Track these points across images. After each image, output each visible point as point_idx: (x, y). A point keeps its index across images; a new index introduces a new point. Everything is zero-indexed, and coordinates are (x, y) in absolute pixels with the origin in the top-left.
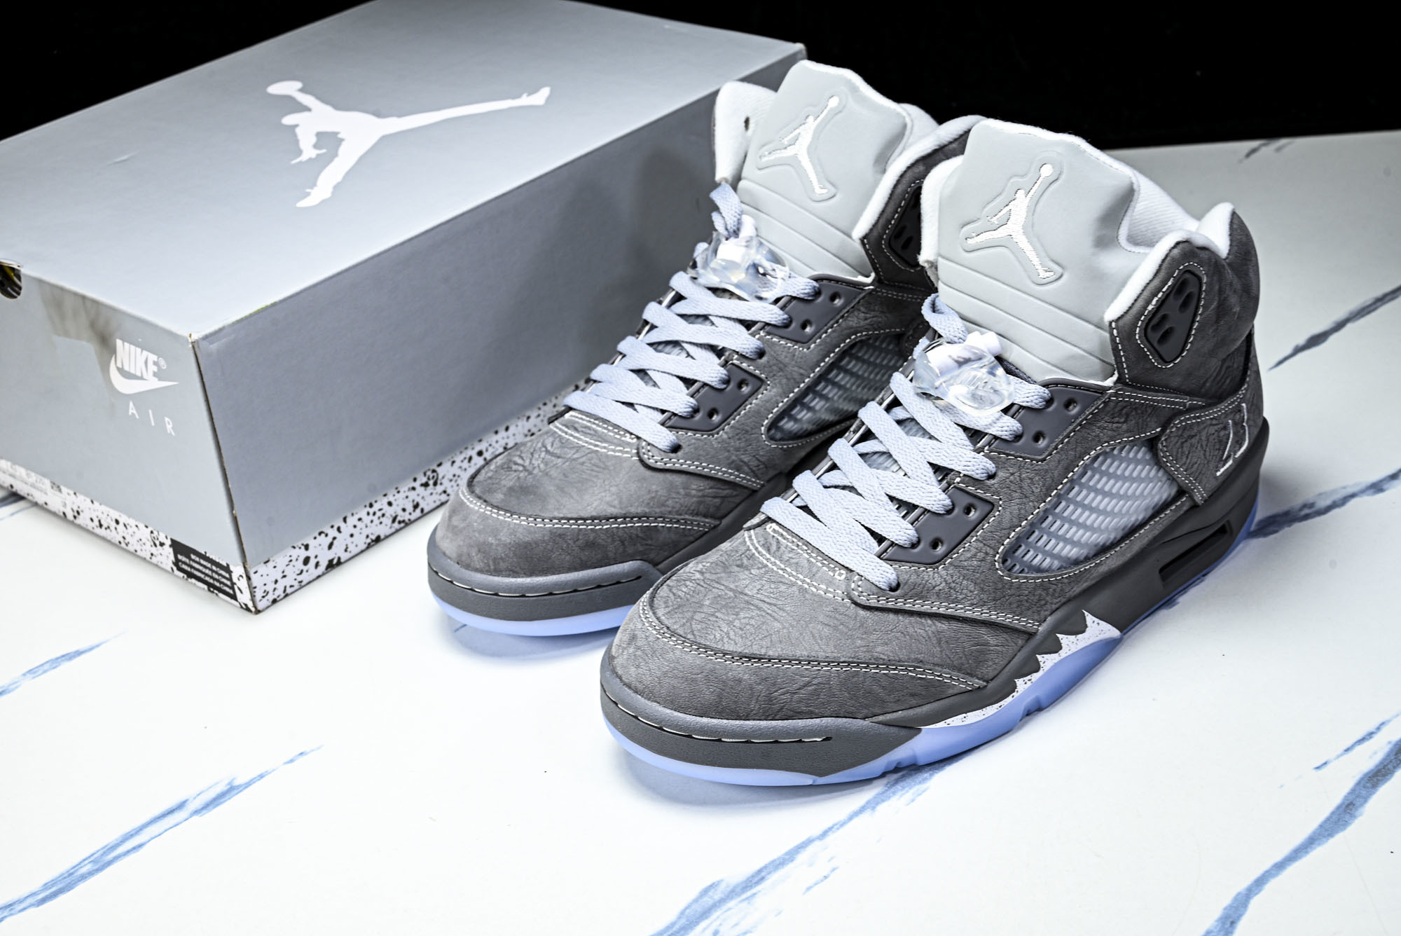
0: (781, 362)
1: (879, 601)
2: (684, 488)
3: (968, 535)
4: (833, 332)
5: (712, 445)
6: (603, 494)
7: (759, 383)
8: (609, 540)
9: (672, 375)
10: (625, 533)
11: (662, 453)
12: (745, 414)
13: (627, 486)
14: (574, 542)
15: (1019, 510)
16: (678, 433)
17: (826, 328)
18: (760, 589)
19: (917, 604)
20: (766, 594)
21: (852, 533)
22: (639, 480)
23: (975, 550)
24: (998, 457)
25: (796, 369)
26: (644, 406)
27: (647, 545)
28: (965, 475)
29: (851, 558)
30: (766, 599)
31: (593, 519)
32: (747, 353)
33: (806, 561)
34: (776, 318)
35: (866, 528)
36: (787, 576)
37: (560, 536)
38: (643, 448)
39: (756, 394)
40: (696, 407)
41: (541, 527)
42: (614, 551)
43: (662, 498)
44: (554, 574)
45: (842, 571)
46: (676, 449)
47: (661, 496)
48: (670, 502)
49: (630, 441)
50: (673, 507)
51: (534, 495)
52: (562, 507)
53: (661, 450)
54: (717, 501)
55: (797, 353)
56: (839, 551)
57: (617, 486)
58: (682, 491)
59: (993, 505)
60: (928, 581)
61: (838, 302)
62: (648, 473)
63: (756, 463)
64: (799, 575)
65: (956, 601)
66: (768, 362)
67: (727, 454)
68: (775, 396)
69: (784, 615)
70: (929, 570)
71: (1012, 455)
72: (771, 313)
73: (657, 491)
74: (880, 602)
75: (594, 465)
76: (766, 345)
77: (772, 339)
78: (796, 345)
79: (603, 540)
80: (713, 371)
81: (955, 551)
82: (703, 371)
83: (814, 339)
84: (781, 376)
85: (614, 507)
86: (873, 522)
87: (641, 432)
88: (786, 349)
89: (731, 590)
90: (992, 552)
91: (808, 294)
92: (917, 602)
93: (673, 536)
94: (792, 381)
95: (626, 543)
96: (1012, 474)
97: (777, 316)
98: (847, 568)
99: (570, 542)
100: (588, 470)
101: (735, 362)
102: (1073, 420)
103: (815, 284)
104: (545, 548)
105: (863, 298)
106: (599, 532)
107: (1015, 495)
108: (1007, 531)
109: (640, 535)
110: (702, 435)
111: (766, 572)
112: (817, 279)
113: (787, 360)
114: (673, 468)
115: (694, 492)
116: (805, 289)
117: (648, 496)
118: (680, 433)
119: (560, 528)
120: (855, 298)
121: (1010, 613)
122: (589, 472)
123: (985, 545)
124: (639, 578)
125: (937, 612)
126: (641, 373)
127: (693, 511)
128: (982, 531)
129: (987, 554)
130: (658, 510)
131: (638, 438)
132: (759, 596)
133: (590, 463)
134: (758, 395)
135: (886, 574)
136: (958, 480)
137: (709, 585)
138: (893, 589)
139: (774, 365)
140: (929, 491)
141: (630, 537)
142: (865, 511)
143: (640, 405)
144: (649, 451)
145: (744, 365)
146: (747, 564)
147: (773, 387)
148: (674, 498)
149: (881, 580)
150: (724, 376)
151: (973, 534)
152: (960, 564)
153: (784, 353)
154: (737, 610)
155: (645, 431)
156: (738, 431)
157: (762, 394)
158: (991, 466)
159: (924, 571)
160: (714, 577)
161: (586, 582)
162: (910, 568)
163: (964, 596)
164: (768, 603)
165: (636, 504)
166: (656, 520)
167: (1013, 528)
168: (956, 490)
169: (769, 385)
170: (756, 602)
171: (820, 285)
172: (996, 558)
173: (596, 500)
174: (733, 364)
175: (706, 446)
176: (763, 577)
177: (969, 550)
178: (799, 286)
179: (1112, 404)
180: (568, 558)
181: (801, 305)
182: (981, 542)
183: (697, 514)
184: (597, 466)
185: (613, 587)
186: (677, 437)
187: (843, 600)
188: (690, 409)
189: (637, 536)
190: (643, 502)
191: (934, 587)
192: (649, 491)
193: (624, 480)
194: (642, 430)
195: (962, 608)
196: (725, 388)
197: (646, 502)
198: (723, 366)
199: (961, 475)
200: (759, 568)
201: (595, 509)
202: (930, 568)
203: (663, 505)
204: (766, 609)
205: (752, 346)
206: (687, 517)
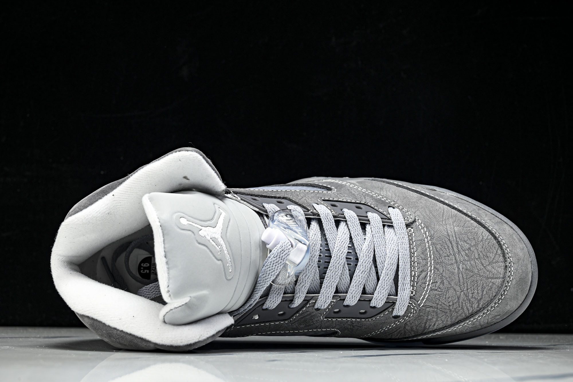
30: (451, 247)
36: (432, 252)
137: (464, 284)
154: (467, 252)
164: (451, 244)
170: (456, 250)
176: (441, 262)
200: (438, 270)
204: (455, 241)
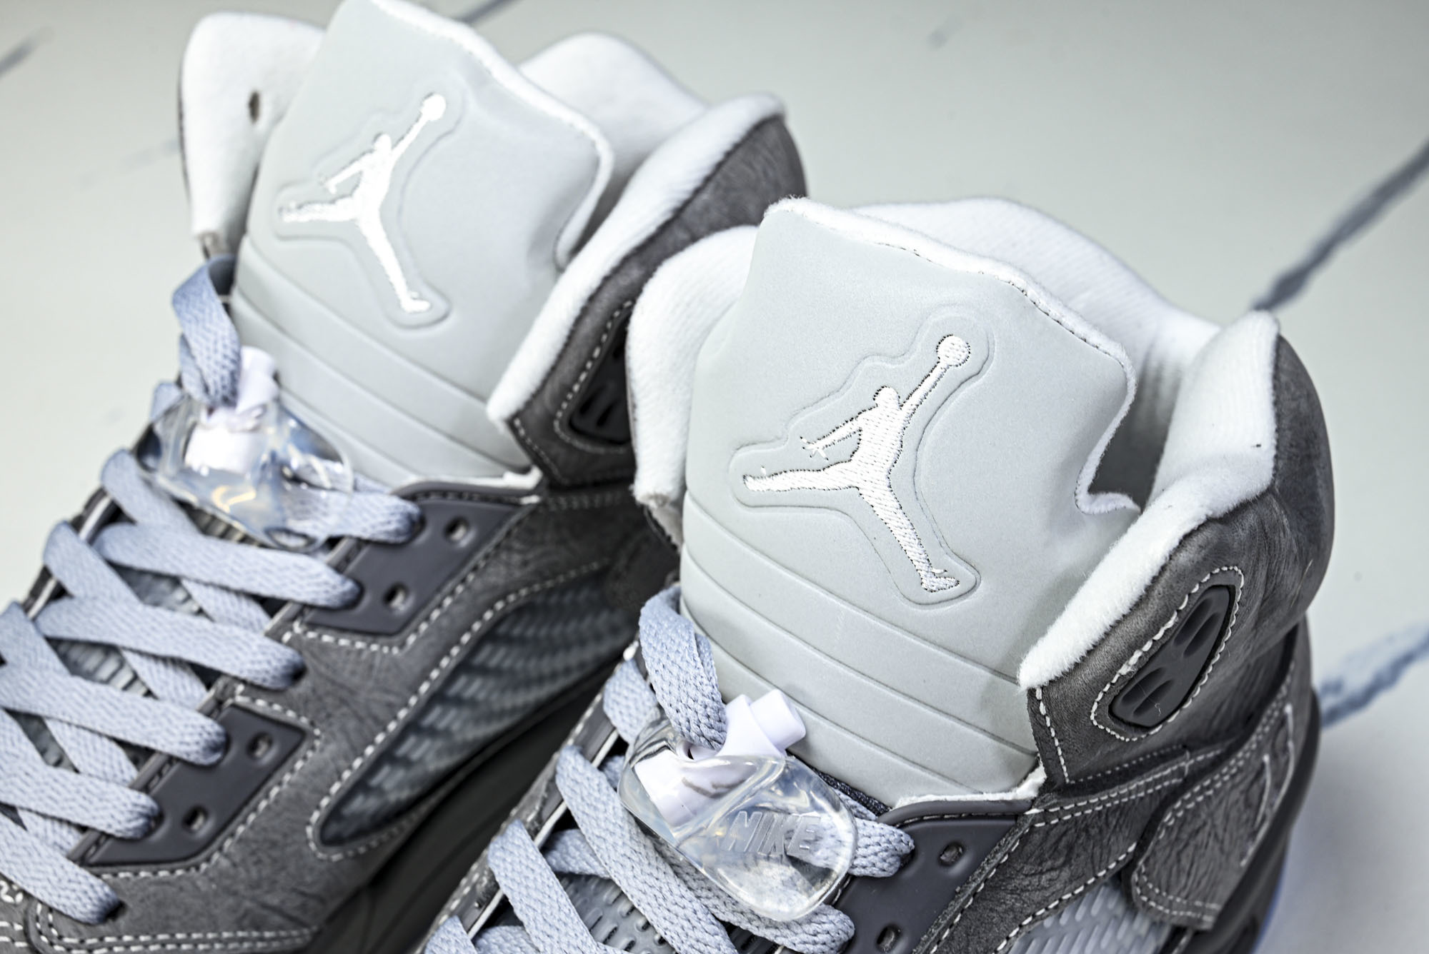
0: (342, 686)
4: (455, 603)
5: (197, 888)
7: (295, 737)
9: (100, 735)
11: (81, 928)
12: (268, 808)
16: (115, 875)
17: (438, 598)
25: (376, 695)
26: (38, 813)
32: (264, 680)
34: (327, 592)
38: (37, 919)
39: (290, 761)
40: (156, 813)
46: (112, 912)
49: (8, 899)
53: (78, 921)
55: (377, 661)
61: (464, 536)
63: (298, 901)
66: (314, 691)
67: (231, 901)
68: (333, 759)
72: (315, 580)
76: (306, 654)
77: (320, 636)
78: (374, 642)
80: (190, 730)
82: (168, 730)
83: (413, 624)
84: (344, 715)
87: (31, 883)
88: (352, 657)
91: (397, 532)
94: (370, 722)
97: (329, 589)
101: (240, 700)
102: (958, 889)
103: (411, 508)
105: (519, 523)
110: (172, 872)
112: (411, 495)
113: (356, 680)
116: (389, 523)
118: (122, 875)
120: (500, 525)
126: (32, 724)
131: (27, 895)
134: (295, 762)
139: (328, 694)
143: (30, 810)
144: (51, 926)
145: (261, 703)
147: (327, 742)
150: (214, 738)
153: (349, 667)
155: (39, 880)
156: (254, 846)
157: (305, 758)
169: (318, 737)
171: (422, 507)
174: (234, 706)
175: (182, 895)
178: (374, 516)
179: (1037, 838)
181: (382, 557)
186: (114, 888)
188: (141, 822)
194: (33, 879)
196: (219, 761)
198: (209, 715)
205: (275, 663)
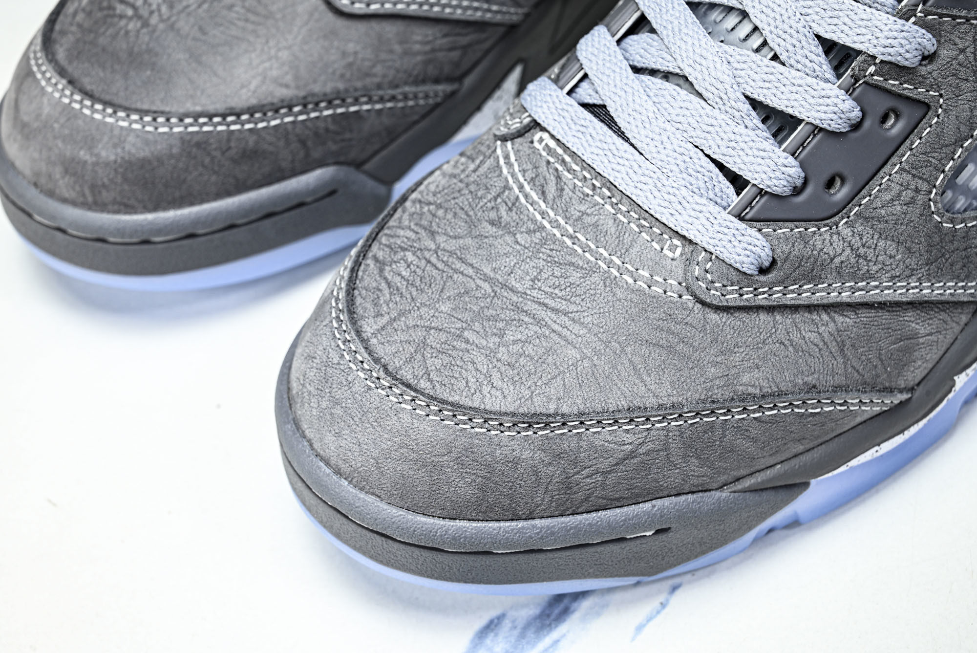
1: (741, 295)
2: (401, 43)
3: (885, 163)
6: (267, 65)
8: (282, 143)
10: (307, 127)
13: (306, 47)
14: (223, 153)
15: (971, 111)
18: (536, 278)
19: (806, 291)
20: (547, 289)
21: (691, 171)
22: (325, 37)
23: (898, 187)
24: (939, 23)
27: (343, 140)
28: (882, 62)
29: (690, 220)
31: (251, 111)
33: (611, 222)
35: (714, 161)
37: (198, 145)
41: (164, 133)
42: (290, 158)
43: (367, 64)
44: (192, 204)
45: (676, 242)
47: (363, 60)
48: (379, 69)
50: (384, 76)
51: (153, 70)
52: (199, 93)
54: (455, 55)
56: (666, 204)
57: (289, 48)
58: (398, 48)
59: (928, 107)
60: (822, 250)
62: (340, 23)
64: (601, 250)
65: (869, 276)
69: (581, 332)
70: (823, 230)
71: (960, 17)
73: (356, 53)
74: (745, 297)
75: (249, 10)
79: (270, 144)
81: (864, 192)
85: (287, 86)
86: (725, 151)
89: (486, 279)
90: (925, 187)
92: (805, 287)
93: (386, 121)
95: (309, 143)
96: (962, 51)
98: (684, 237)
99: (214, 153)
100: (239, 19)
104: (175, 167)
106: (263, 134)
107: (964, 86)
108: (951, 148)
109: (332, 127)
111: (544, 242)
114: (382, 11)
115: (417, 47)
117: (343, 63)
119: (197, 133)
121: (951, 280)
122: (241, 24)
123: (914, 176)
124: (332, 193)
125: (839, 300)
127: (417, 76)
128: (909, 153)
129: (917, 190)
130: (359, 84)
132: (535, 293)
133: (243, 7)
135: (754, 249)
136: (872, 69)
138: (763, 271)
140: (823, 93)
141: (316, 134)
142: (711, 129)
146: (509, 219)
148: (384, 61)
149: (745, 259)
151: (894, 159)
152: (873, 215)
158: (928, 42)
159: (814, 233)
160: (452, 245)
161: (245, 211)
162: (792, 230)
163: (880, 266)
165: (323, 78)
166: (356, 101)
167: (959, 143)
168: (868, 87)
172: (932, 196)
173: (254, 77)
177: (888, 189)
180: (214, 178)
182: (909, 172)
183: (424, 81)
184: (256, 14)
185: (293, 213)
187: (680, 297)
189: (327, 130)
190: (334, 73)
191: (832, 260)
192: (344, 54)
193: (300, 37)
195: (876, 287)
197: (338, 73)
199: (877, 61)
201: (254, 92)
202: (825, 226)
203: (367, 75)
206: (407, 89)
